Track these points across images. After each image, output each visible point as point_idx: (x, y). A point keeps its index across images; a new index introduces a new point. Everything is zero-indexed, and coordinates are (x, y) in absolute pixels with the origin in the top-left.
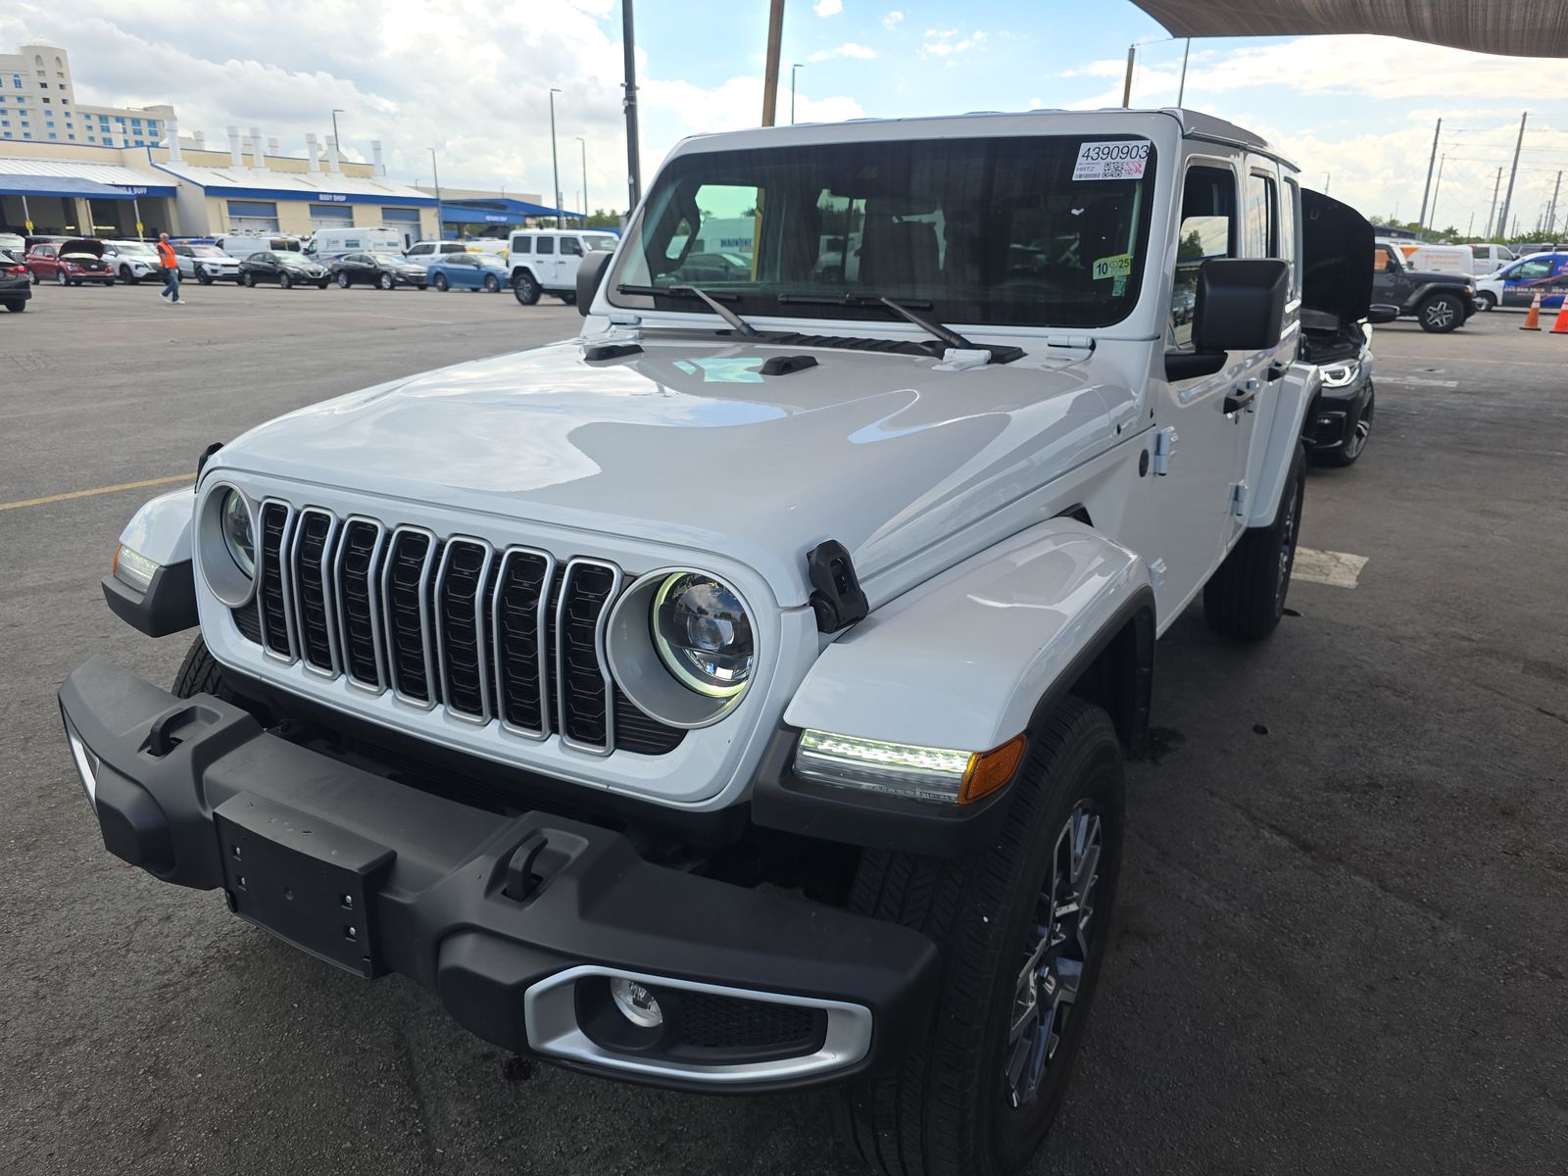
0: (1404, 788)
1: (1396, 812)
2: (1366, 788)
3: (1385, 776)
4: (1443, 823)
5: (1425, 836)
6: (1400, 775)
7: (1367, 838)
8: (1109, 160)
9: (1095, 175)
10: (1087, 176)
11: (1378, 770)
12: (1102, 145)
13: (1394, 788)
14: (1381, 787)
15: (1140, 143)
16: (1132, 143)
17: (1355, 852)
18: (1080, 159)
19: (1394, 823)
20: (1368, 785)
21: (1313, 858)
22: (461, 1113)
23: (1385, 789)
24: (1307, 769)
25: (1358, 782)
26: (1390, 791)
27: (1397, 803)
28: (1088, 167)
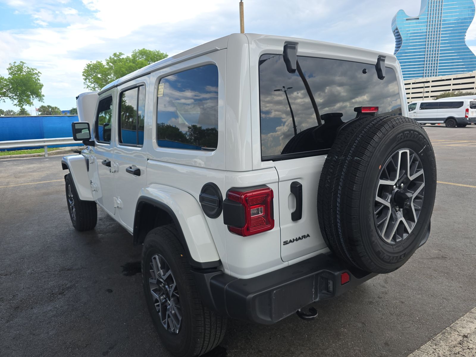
0: (52, 298)
1: (51, 289)
2: (64, 291)
3: (60, 298)
4: (37, 293)
5: (41, 287)
6: (55, 301)
7: (56, 279)
11: (63, 299)
13: (55, 296)
14: (59, 294)
17: (57, 274)
19: (51, 286)
20: (63, 293)
21: (66, 269)
23: (58, 294)
24: (84, 286)
25: (67, 292)
26: (56, 295)
27: (52, 292)
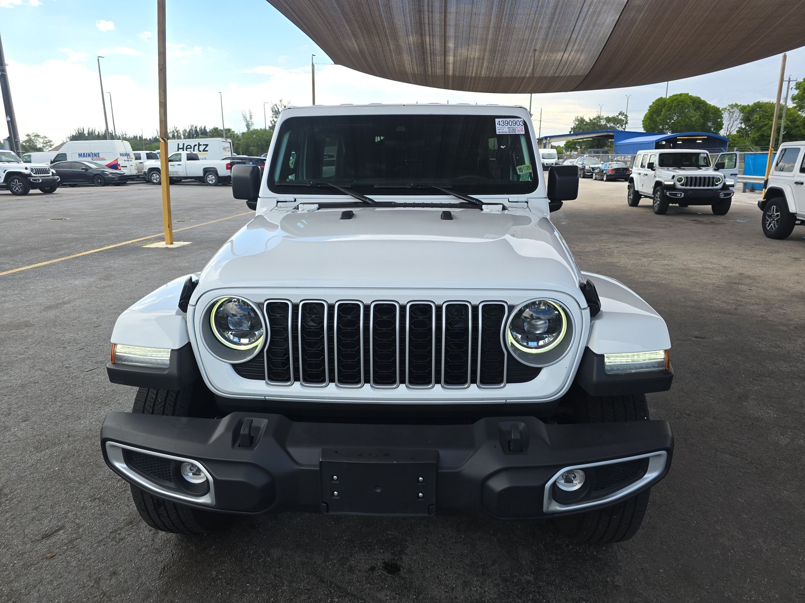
8: (509, 126)
9: (505, 132)
10: (502, 132)
12: (504, 120)
15: (519, 120)
16: (516, 120)
18: (497, 126)
22: (386, 595)
28: (502, 128)
